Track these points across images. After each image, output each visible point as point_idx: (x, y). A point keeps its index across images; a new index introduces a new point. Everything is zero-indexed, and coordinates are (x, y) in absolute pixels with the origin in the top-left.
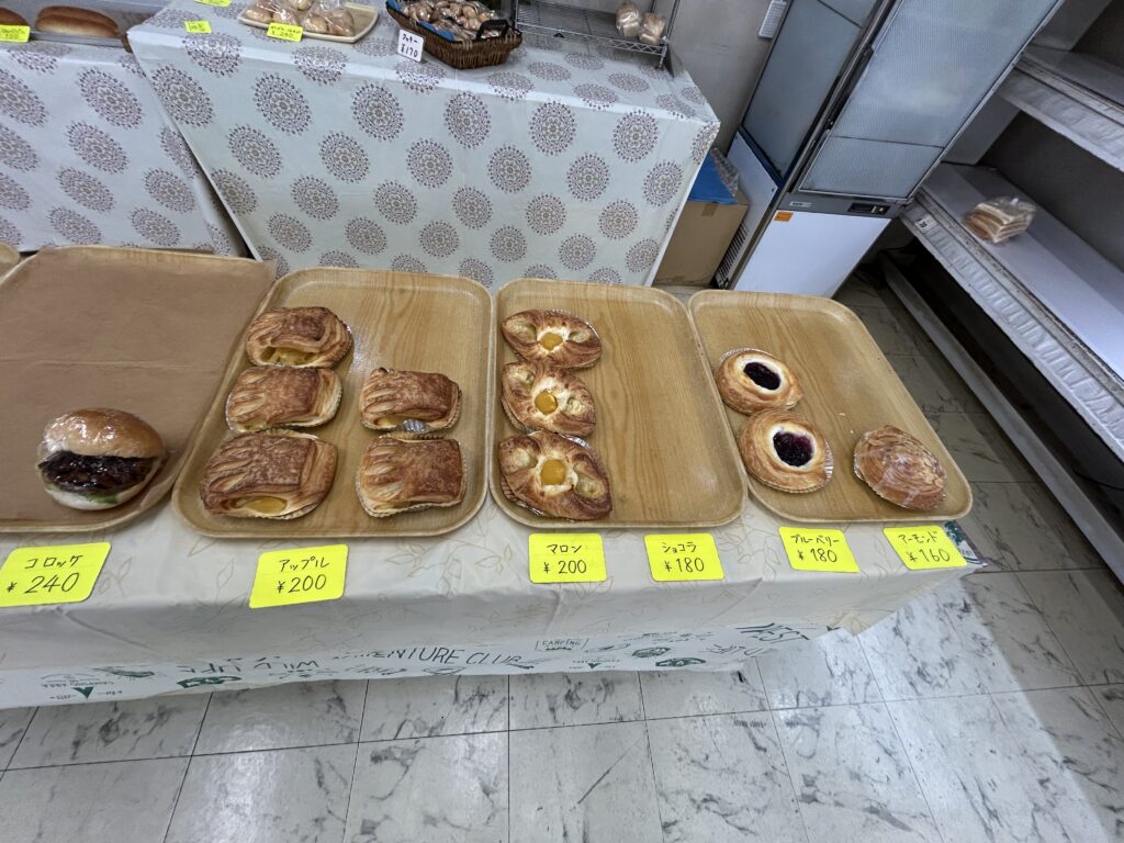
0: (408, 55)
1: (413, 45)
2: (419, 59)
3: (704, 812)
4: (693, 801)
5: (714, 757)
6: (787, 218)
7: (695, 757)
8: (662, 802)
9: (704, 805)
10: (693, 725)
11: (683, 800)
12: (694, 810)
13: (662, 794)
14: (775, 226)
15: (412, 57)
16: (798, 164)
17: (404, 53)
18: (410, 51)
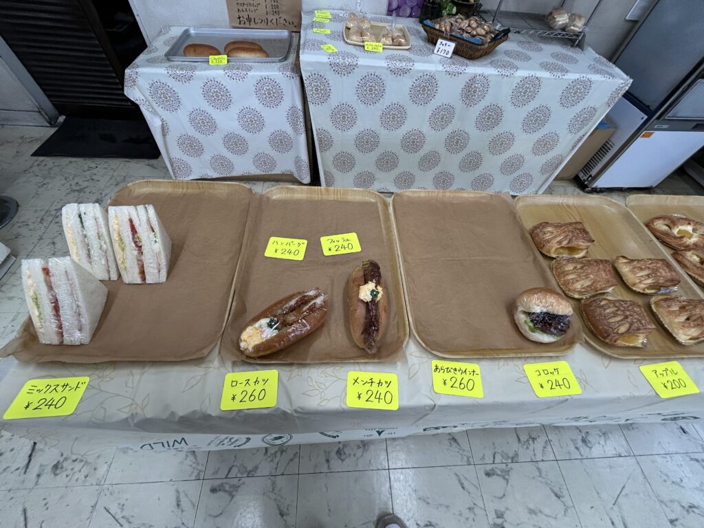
0: (442, 54)
1: (447, 48)
2: (449, 56)
3: (692, 514)
4: (683, 507)
5: (685, 480)
6: (649, 135)
7: (674, 480)
8: (664, 506)
9: (690, 510)
10: (665, 460)
11: (676, 506)
12: (686, 512)
13: (662, 502)
14: (640, 141)
15: (445, 55)
16: (669, 102)
17: (439, 53)
18: (443, 51)
